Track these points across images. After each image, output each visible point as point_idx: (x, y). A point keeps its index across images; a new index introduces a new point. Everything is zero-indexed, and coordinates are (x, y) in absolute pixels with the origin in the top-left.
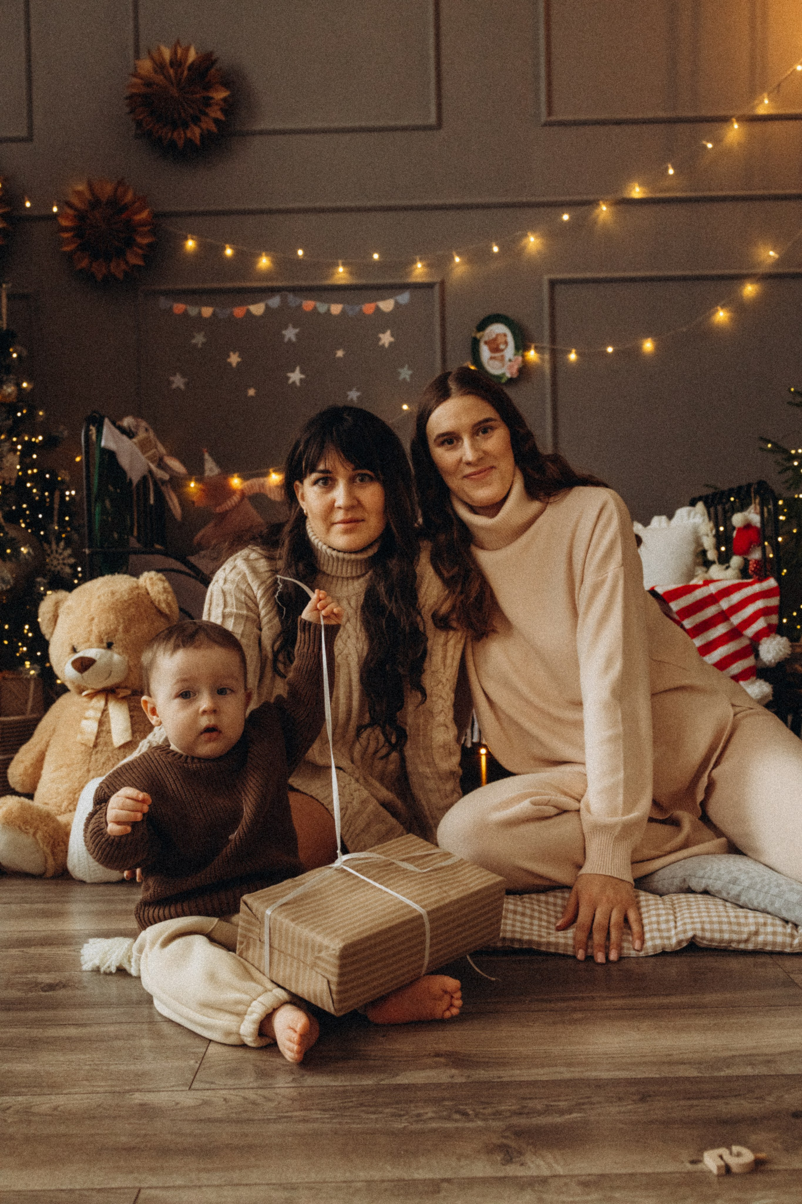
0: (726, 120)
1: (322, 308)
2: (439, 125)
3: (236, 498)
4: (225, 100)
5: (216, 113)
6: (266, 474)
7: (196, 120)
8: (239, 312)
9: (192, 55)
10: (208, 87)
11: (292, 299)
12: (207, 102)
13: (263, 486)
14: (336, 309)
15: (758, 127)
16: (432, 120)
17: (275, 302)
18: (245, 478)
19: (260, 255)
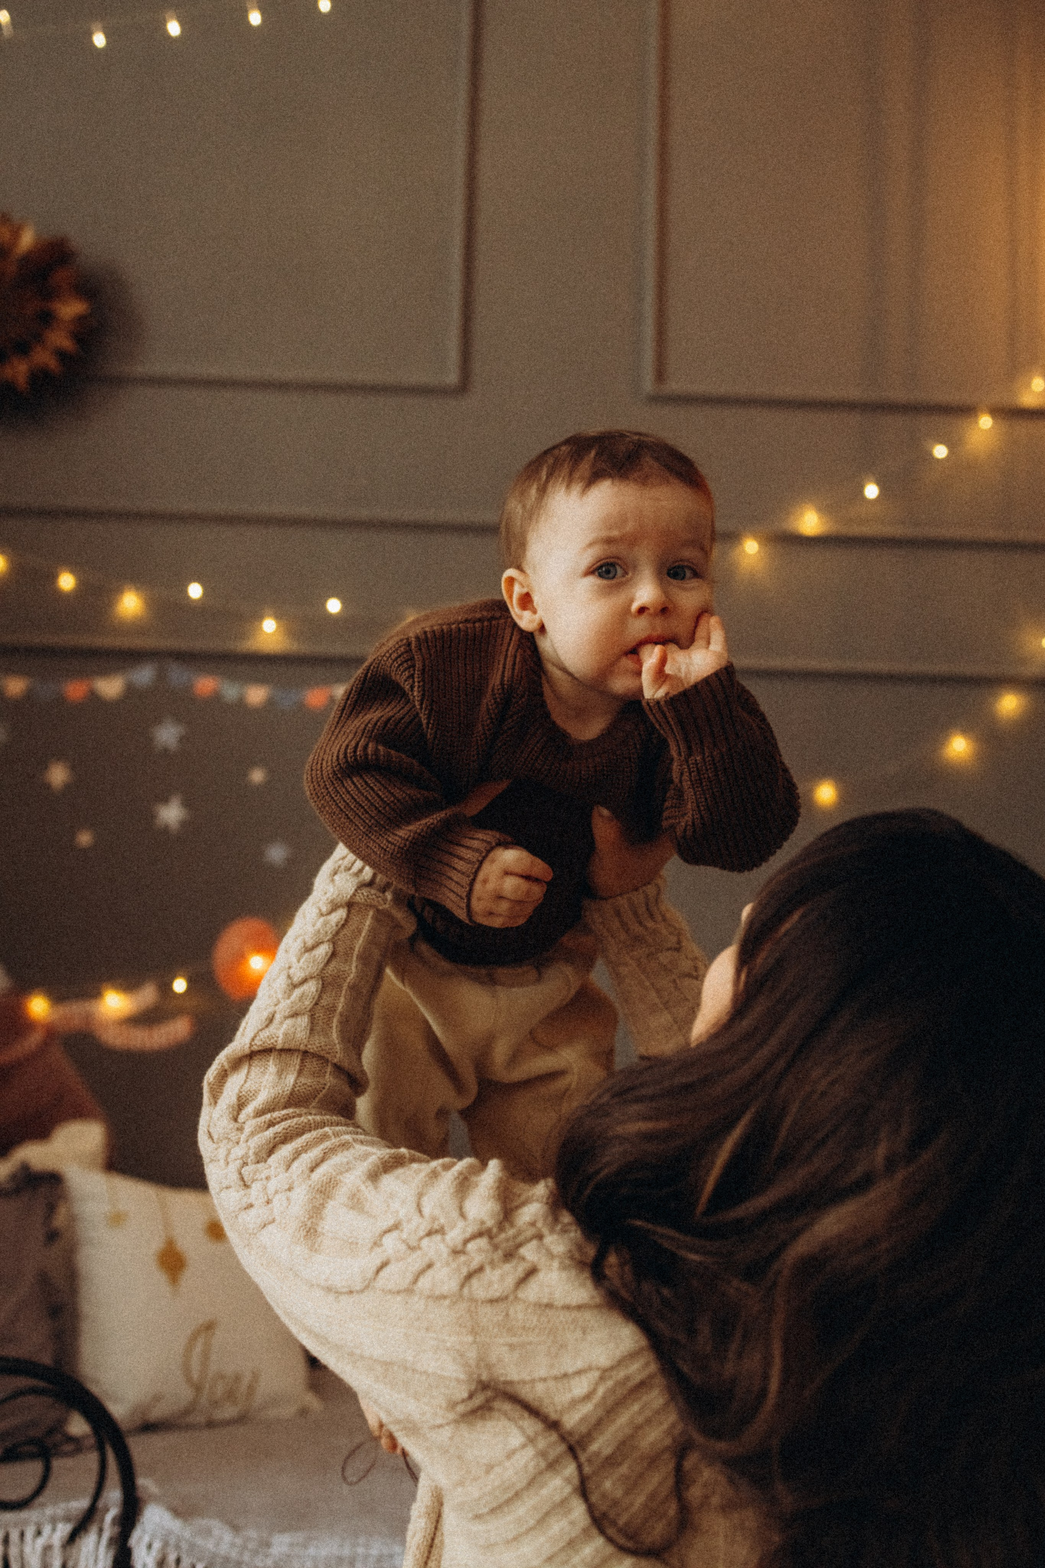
0: (968, 411)
1: (230, 691)
2: (464, 386)
3: (34, 1040)
4: (80, 319)
5: (60, 339)
6: (96, 995)
7: (23, 349)
8: (75, 690)
9: (27, 239)
10: (49, 294)
11: (177, 674)
12: (47, 318)
13: (88, 1018)
14: (256, 695)
15: (1023, 429)
16: (452, 378)
17: (144, 675)
18: (57, 998)
19: (119, 591)
